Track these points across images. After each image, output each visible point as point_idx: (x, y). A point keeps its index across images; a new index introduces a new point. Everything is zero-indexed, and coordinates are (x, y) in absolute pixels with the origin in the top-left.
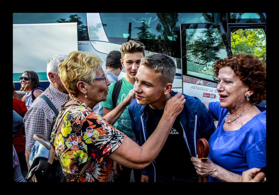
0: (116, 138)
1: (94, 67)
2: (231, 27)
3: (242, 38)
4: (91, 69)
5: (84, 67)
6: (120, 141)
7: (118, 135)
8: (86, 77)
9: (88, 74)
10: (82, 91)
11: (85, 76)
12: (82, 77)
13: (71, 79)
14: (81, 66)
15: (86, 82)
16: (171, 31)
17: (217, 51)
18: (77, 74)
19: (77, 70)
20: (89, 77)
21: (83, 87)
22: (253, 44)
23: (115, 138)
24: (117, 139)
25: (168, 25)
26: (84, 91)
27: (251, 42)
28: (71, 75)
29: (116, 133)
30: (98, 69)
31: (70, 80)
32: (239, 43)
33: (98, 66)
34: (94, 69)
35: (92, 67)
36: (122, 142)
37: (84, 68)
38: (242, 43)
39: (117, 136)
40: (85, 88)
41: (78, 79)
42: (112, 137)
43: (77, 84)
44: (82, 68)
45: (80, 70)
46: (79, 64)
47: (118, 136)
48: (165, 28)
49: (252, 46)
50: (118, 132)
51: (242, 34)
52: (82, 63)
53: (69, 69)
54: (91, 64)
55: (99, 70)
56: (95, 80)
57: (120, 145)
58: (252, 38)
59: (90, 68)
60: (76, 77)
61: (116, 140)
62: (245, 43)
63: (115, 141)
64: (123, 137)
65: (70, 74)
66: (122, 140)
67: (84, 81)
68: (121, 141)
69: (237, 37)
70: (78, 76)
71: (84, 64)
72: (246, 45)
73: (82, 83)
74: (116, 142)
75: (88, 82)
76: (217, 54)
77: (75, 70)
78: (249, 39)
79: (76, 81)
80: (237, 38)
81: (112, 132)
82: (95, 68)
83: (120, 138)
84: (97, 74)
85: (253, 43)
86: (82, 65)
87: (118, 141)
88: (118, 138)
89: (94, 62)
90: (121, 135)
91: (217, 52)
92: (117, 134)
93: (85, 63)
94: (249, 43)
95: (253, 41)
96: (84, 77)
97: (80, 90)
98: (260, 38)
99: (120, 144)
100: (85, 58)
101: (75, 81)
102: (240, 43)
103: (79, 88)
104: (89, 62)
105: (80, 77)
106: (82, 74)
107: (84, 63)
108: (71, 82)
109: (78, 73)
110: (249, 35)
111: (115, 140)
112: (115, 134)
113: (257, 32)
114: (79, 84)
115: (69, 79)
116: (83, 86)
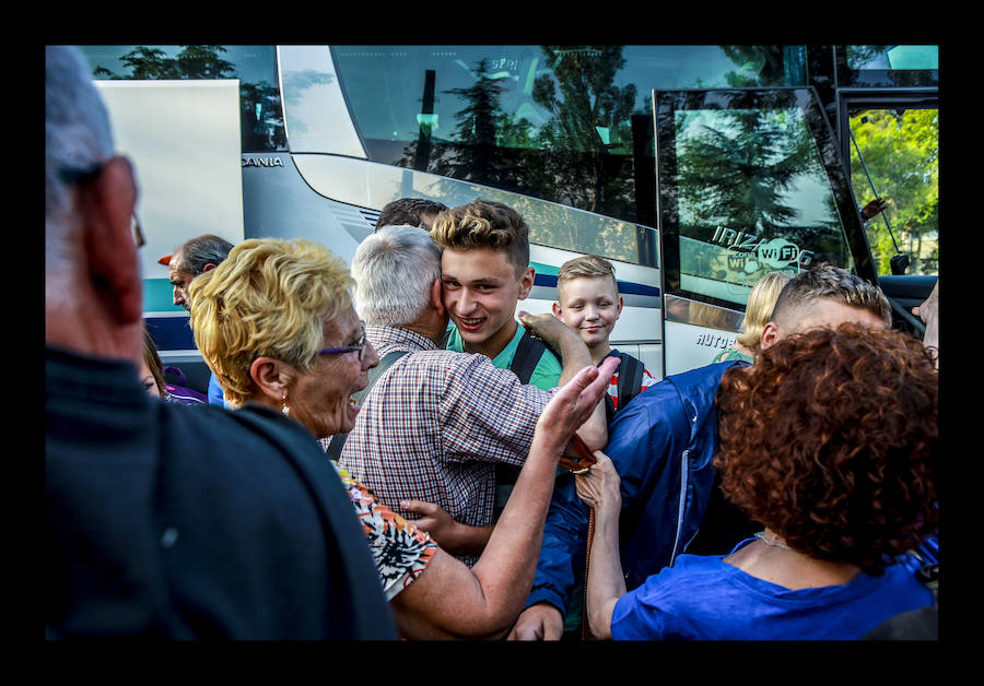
0: (399, 560)
1: (318, 308)
3: (881, 122)
4: (304, 317)
5: (283, 307)
6: (410, 570)
7: (406, 546)
8: (284, 347)
9: (295, 334)
10: (269, 392)
11: (282, 341)
12: (271, 347)
13: (232, 350)
14: (271, 306)
15: (284, 361)
16: (596, 106)
17: (783, 183)
18: (254, 336)
19: (257, 320)
20: (299, 344)
21: (276, 378)
22: (927, 149)
23: (394, 558)
24: (401, 561)
25: (584, 80)
26: (276, 391)
27: (919, 139)
28: (233, 333)
29: (400, 539)
30: (335, 314)
31: (227, 353)
32: (870, 146)
33: (333, 304)
34: (318, 314)
35: (310, 311)
36: (416, 574)
37: (280, 312)
38: (881, 142)
39: (400, 552)
40: (280, 382)
41: (257, 352)
42: (385, 554)
43: (253, 368)
44: (274, 312)
45: (268, 321)
46: (265, 298)
47: (405, 553)
48: (572, 94)
49: (923, 155)
50: (407, 537)
52: (275, 290)
53: (226, 311)
54: (310, 300)
55: (337, 317)
56: (318, 357)
57: (408, 582)
58: (924, 125)
59: (303, 312)
60: (250, 344)
61: (398, 564)
62: (895, 145)
63: (393, 570)
64: (422, 555)
65: (230, 331)
66: (419, 566)
67: (279, 356)
68: (414, 569)
70: (257, 342)
71: (281, 296)
72: (897, 151)
73: (270, 365)
74: (398, 573)
75: (294, 360)
76: (783, 192)
77: (250, 318)
79: (251, 357)
81: (388, 533)
82: (323, 311)
83: (412, 558)
84: (330, 331)
85: (927, 143)
86: (275, 299)
87: (403, 570)
88: (404, 560)
89: (320, 291)
90: (416, 547)
91: (781, 186)
92: (404, 543)
93: (288, 295)
94: (911, 146)
96: (278, 346)
97: (263, 387)
99: (410, 579)
100: (289, 277)
101: (244, 357)
102: (875, 142)
103: (260, 382)
104: (302, 292)
105: (264, 345)
106: (273, 335)
107: (283, 294)
108: (230, 357)
109: (259, 331)
111: (394, 565)
112: (397, 544)
114: (260, 367)
115: (226, 348)
116: (275, 373)
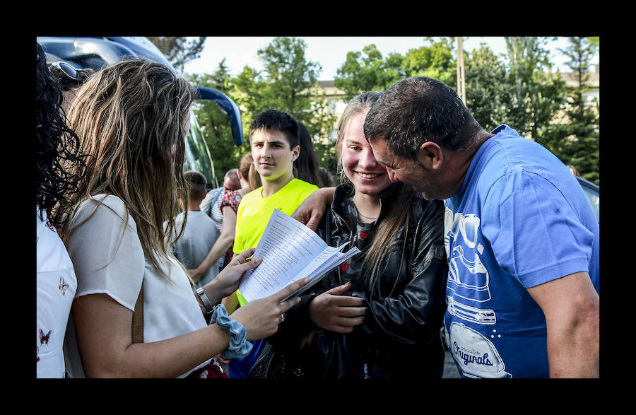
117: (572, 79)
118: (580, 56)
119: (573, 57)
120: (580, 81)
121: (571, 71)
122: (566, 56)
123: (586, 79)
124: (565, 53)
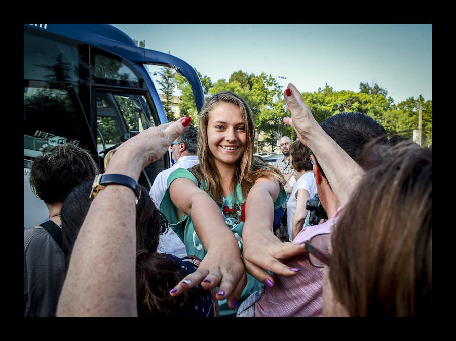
2: (97, 89)
22: (260, 100)
27: (258, 95)
51: (246, 81)
58: (259, 90)
69: (236, 85)
78: (255, 91)
80: (236, 87)
94: (254, 98)
95: (260, 95)
98: (270, 91)
110: (255, 84)
113: (265, 81)
117: (164, 98)
118: (168, 87)
119: (164, 86)
120: (168, 99)
121: (163, 93)
122: (161, 85)
123: (171, 99)
124: (161, 84)
